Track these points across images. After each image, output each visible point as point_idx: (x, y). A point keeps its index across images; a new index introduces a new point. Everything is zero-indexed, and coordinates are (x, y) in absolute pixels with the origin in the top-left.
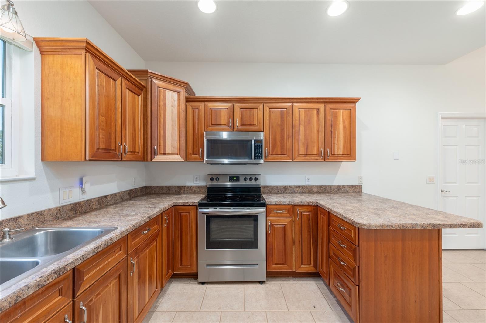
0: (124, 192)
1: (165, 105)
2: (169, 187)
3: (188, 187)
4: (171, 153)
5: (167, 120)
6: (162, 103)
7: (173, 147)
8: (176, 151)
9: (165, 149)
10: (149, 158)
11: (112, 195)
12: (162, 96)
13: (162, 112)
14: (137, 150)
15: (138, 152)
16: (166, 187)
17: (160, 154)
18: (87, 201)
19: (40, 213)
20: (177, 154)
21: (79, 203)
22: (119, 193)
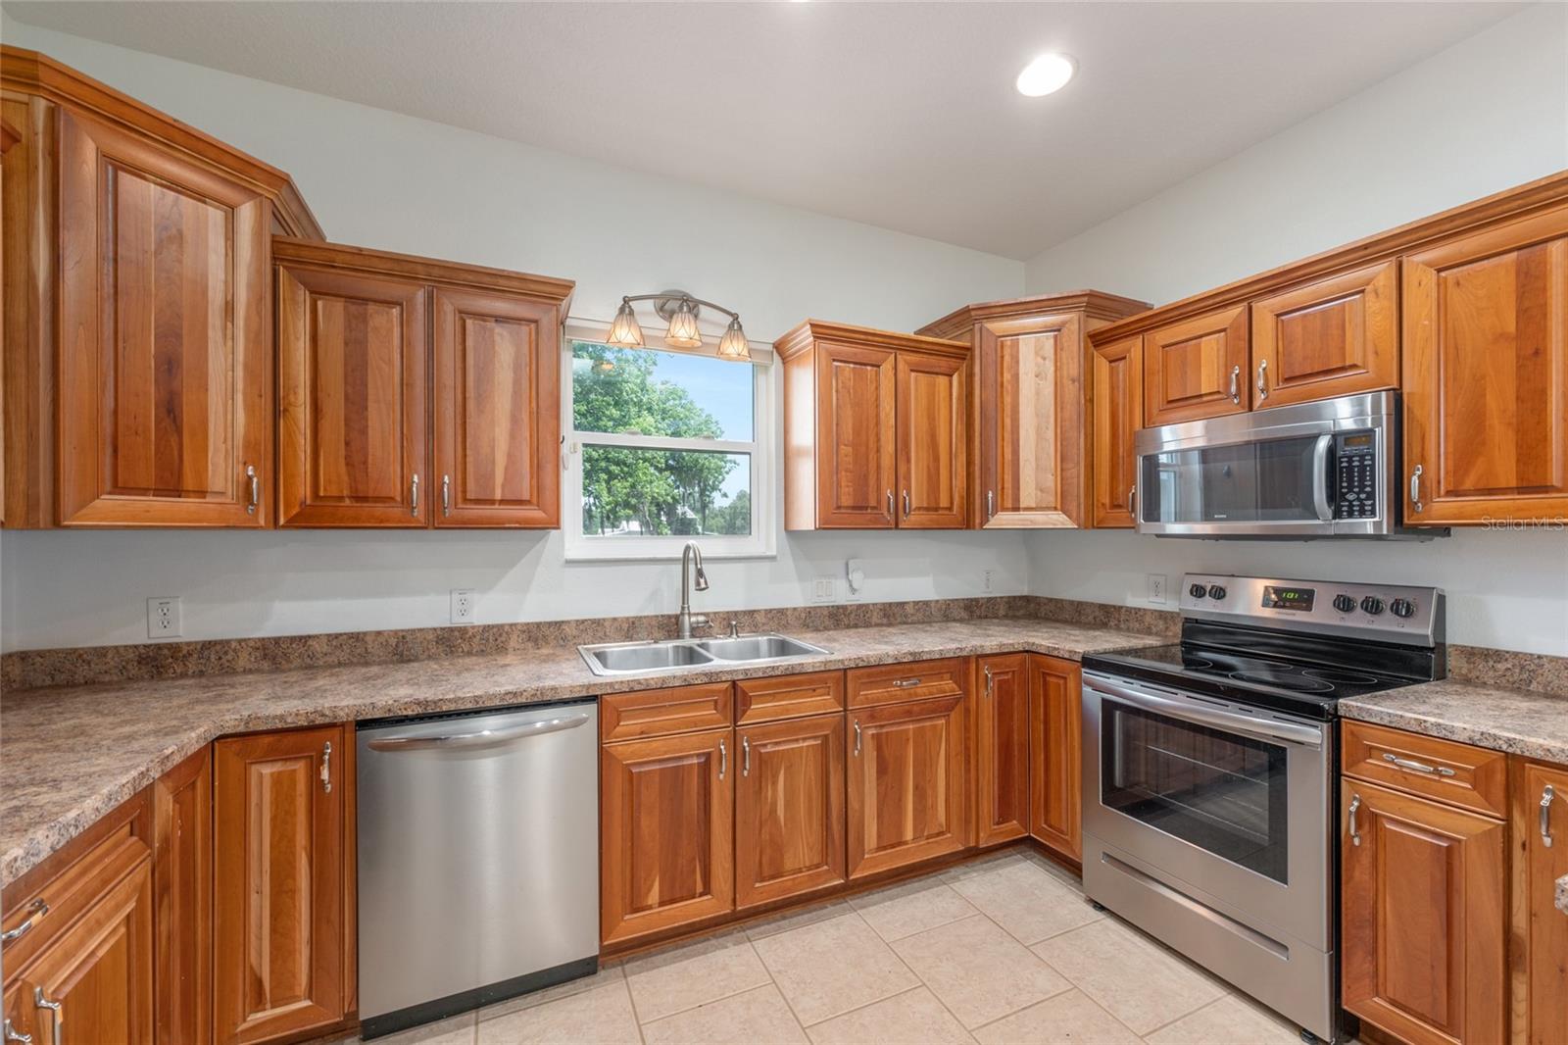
0: (953, 601)
1: (1016, 377)
2: (1080, 603)
3: (1129, 610)
4: (1034, 506)
5: (1021, 415)
6: (1007, 376)
7: (1041, 490)
8: (1051, 500)
9: (1016, 498)
10: (978, 521)
11: (916, 603)
12: (1007, 358)
13: (1008, 399)
14: (944, 502)
15: (950, 509)
16: (1072, 602)
17: (1004, 509)
18: (860, 606)
19: (782, 612)
20: (1056, 509)
21: (844, 608)
22: (937, 601)
